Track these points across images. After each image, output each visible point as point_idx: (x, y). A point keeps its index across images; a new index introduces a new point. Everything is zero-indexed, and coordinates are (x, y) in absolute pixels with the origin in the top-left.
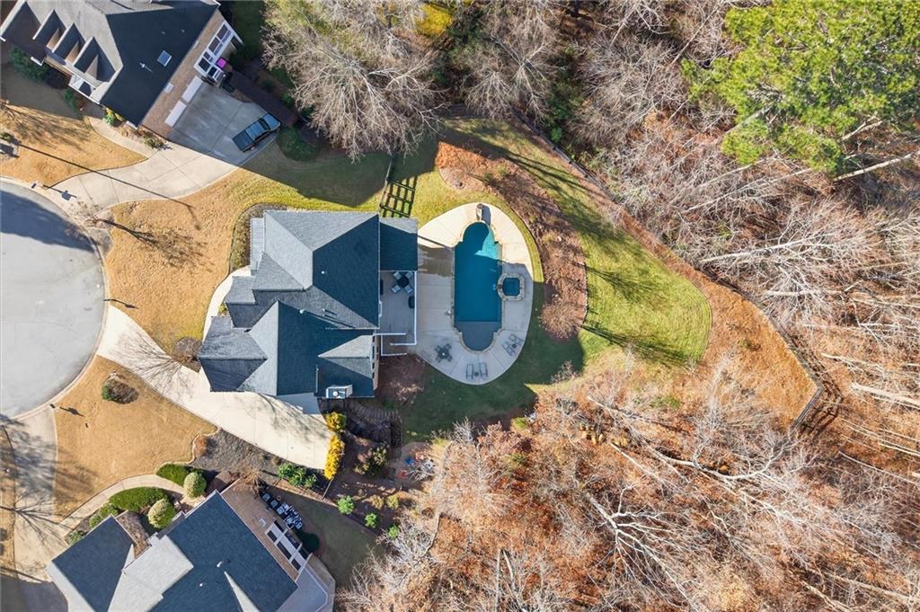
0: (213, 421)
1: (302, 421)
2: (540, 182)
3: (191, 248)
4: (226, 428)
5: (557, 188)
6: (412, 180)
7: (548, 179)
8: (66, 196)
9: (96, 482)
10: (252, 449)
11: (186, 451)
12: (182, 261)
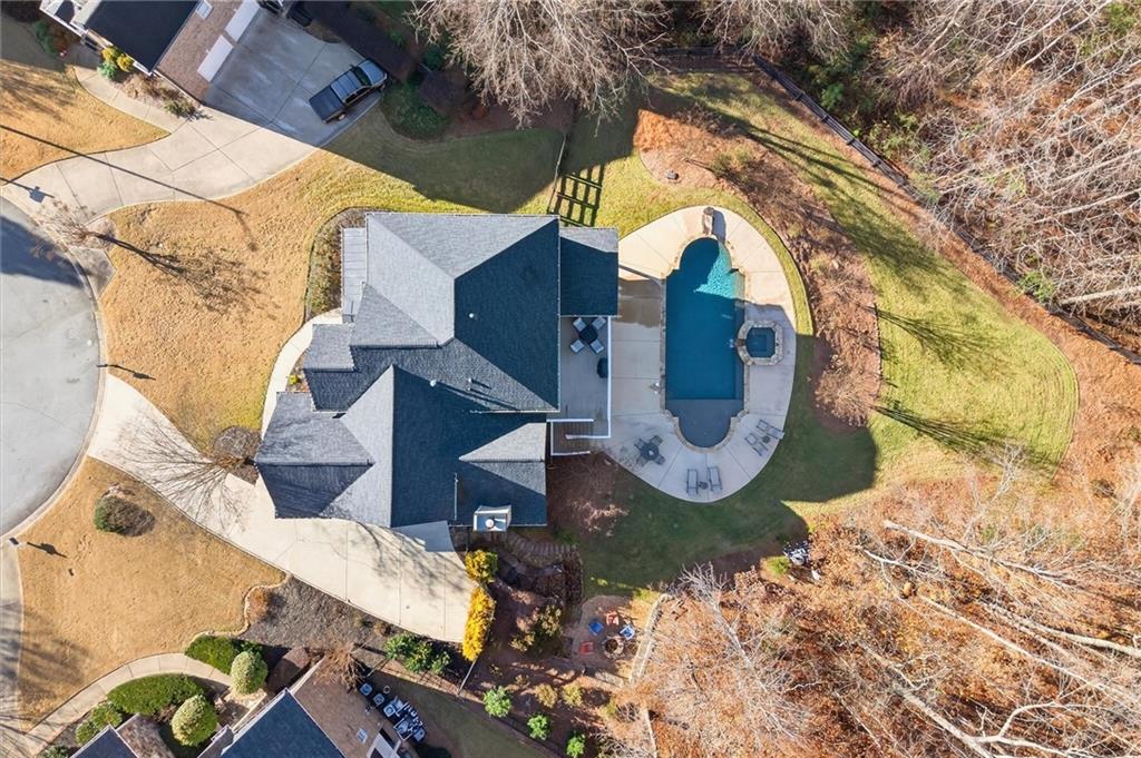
0: (278, 564)
1: (425, 563)
2: (801, 174)
3: (241, 281)
4: (301, 576)
5: (828, 184)
6: (596, 171)
7: (814, 169)
8: (37, 195)
9: (86, 666)
10: (343, 609)
11: (233, 614)
12: (227, 302)
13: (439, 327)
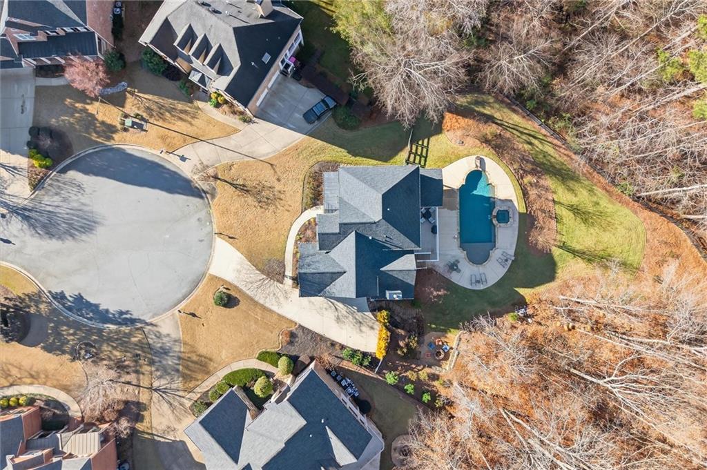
0: (293, 319)
1: (357, 317)
2: (518, 139)
3: (274, 195)
4: (302, 324)
5: (530, 143)
6: (426, 141)
7: (524, 137)
8: (183, 159)
9: (211, 366)
10: (322, 338)
11: (275, 341)
12: (268, 204)
13: (375, 214)
